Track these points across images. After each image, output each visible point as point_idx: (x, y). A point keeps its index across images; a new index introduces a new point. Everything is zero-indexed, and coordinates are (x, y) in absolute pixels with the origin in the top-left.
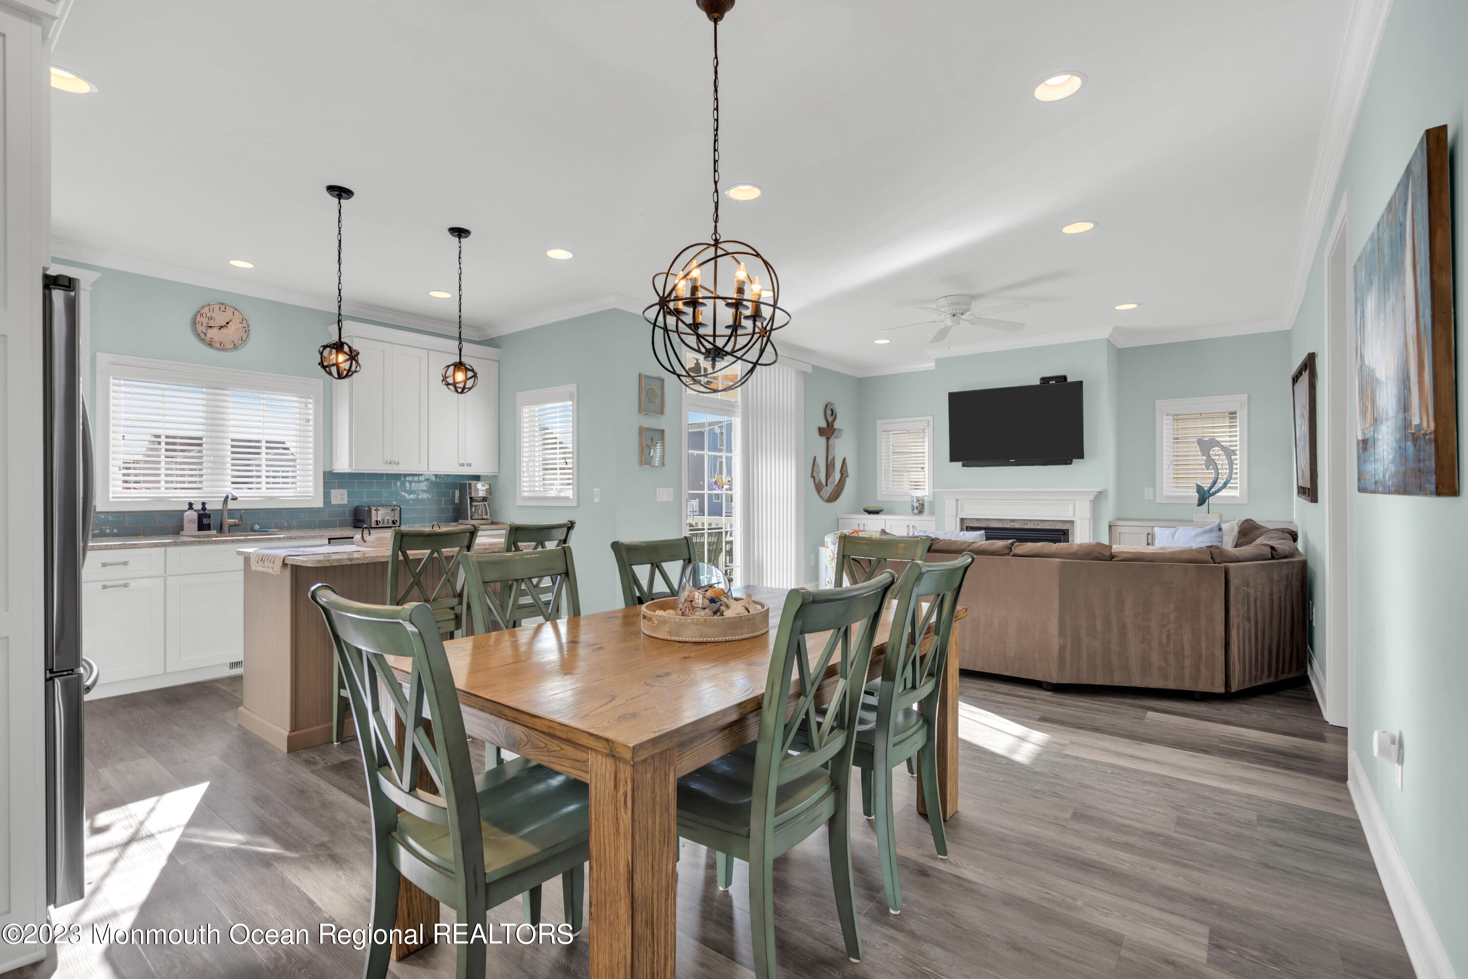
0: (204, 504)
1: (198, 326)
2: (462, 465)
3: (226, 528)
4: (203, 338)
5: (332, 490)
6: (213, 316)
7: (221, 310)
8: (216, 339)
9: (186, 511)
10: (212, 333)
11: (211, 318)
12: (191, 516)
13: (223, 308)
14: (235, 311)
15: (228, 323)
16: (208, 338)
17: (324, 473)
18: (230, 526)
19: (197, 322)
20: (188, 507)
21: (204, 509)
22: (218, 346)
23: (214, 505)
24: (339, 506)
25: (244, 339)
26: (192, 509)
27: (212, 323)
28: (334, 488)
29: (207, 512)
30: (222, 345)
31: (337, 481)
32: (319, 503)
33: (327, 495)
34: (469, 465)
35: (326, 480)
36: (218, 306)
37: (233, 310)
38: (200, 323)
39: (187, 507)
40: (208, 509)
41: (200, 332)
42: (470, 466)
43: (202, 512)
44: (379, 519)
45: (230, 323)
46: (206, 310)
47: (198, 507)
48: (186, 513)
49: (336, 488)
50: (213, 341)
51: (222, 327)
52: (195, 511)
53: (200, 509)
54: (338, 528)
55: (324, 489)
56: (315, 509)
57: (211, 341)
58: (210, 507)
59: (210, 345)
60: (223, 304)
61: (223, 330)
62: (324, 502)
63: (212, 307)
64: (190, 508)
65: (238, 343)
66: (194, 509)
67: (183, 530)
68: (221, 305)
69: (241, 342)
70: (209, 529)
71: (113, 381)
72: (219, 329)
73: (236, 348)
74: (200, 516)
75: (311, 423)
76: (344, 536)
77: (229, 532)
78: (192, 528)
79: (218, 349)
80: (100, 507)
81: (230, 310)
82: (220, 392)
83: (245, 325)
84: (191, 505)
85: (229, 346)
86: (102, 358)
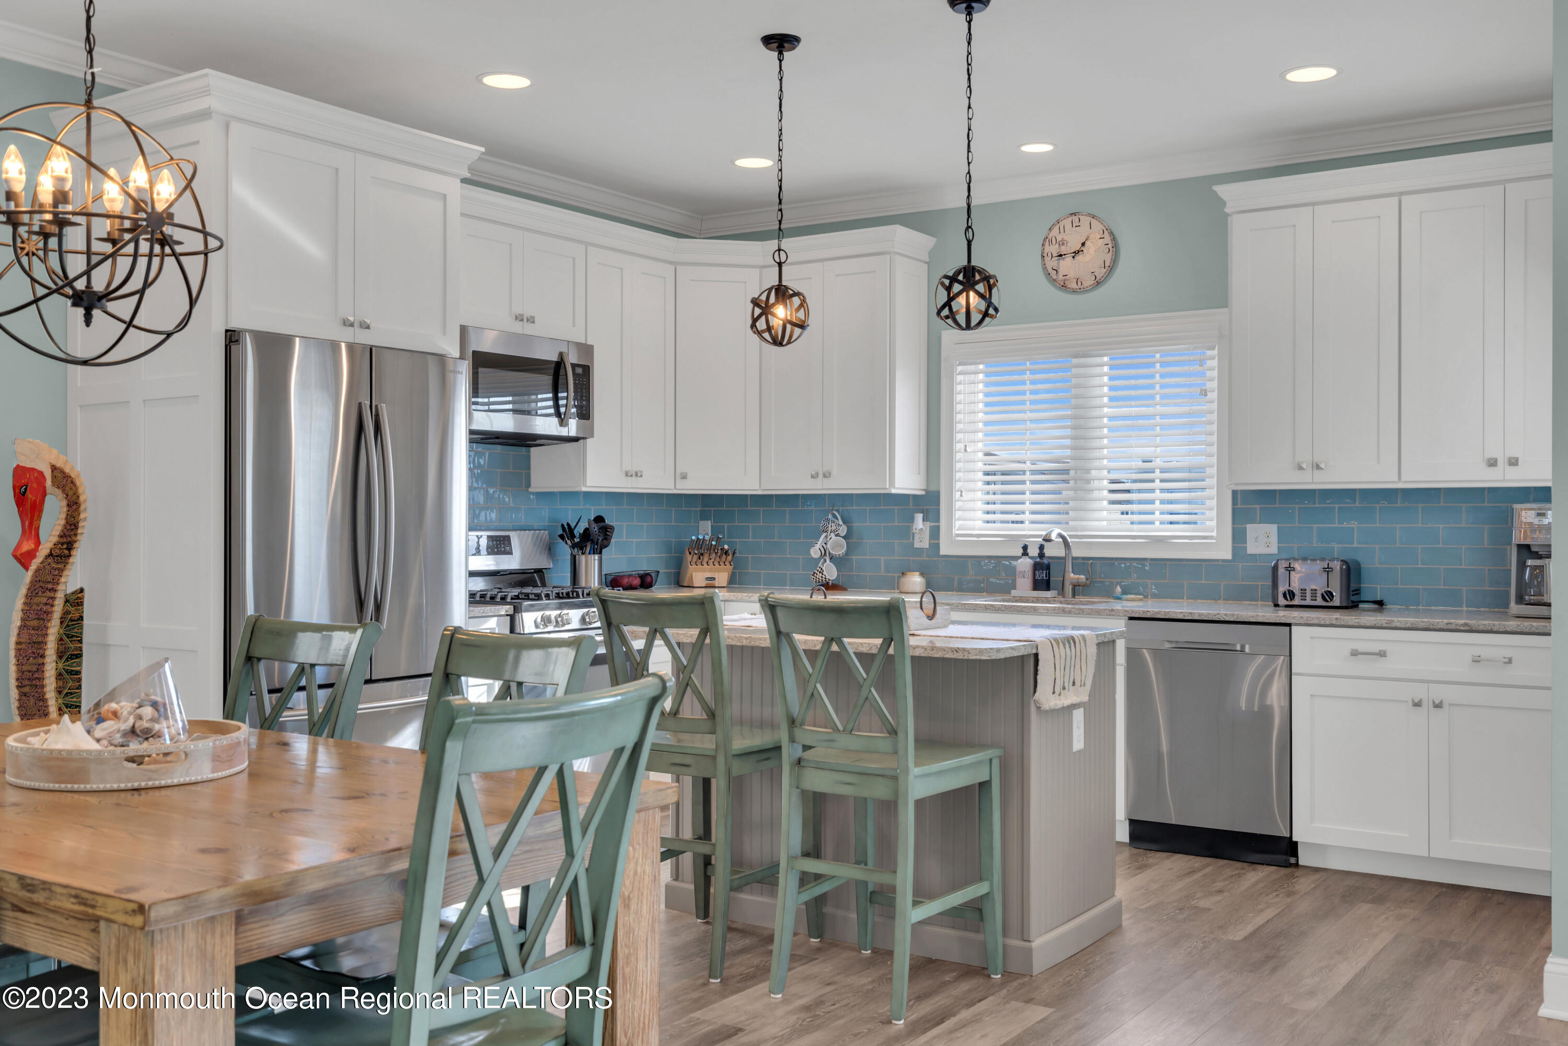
0: (1040, 546)
1: (1047, 259)
2: (1493, 463)
3: (1069, 589)
4: (1054, 277)
5: (1248, 526)
6: (1065, 238)
7: (1074, 226)
8: (1072, 275)
9: (1018, 557)
10: (1067, 266)
11: (1062, 243)
12: (1025, 565)
13: (1075, 219)
14: (1094, 222)
15: (1083, 244)
16: (1061, 277)
17: (1235, 490)
18: (1075, 586)
19: (1045, 255)
20: (1022, 551)
21: (1041, 555)
22: (1074, 286)
23: (1056, 549)
24: (1260, 557)
25: (1107, 265)
26: (1027, 555)
27: (1063, 250)
28: (1253, 521)
29: (1045, 561)
30: (1079, 284)
31: (1258, 507)
32: (1225, 553)
33: (1239, 537)
35: (1238, 505)
36: (1070, 219)
37: (1089, 219)
38: (1050, 255)
39: (1020, 551)
40: (1046, 555)
41: (1050, 271)
43: (1038, 560)
44: (1296, 586)
45: (1088, 243)
46: (1055, 230)
47: (1034, 551)
48: (1020, 560)
49: (1258, 522)
50: (1067, 280)
51: (1076, 253)
52: (1031, 558)
53: (1037, 555)
54: (1260, 603)
55: (1234, 522)
56: (1221, 563)
57: (1065, 280)
58: (1048, 552)
59: (1064, 287)
60: (1075, 214)
61: (1079, 257)
62: (1234, 549)
63: (1061, 224)
64: (1025, 553)
65: (1100, 273)
66: (1030, 555)
67: (1015, 588)
68: (1074, 217)
69: (1105, 270)
70: (1048, 588)
71: (960, 368)
72: (1073, 257)
73: (1098, 283)
74: (1037, 567)
75: (1213, 396)
76: (1148, 615)
77: (1074, 596)
78: (1024, 585)
79: (1074, 291)
80: (943, 551)
81: (1085, 220)
82: (1083, 360)
83: (1108, 239)
84: (1025, 548)
85: (1089, 282)
86: (948, 338)
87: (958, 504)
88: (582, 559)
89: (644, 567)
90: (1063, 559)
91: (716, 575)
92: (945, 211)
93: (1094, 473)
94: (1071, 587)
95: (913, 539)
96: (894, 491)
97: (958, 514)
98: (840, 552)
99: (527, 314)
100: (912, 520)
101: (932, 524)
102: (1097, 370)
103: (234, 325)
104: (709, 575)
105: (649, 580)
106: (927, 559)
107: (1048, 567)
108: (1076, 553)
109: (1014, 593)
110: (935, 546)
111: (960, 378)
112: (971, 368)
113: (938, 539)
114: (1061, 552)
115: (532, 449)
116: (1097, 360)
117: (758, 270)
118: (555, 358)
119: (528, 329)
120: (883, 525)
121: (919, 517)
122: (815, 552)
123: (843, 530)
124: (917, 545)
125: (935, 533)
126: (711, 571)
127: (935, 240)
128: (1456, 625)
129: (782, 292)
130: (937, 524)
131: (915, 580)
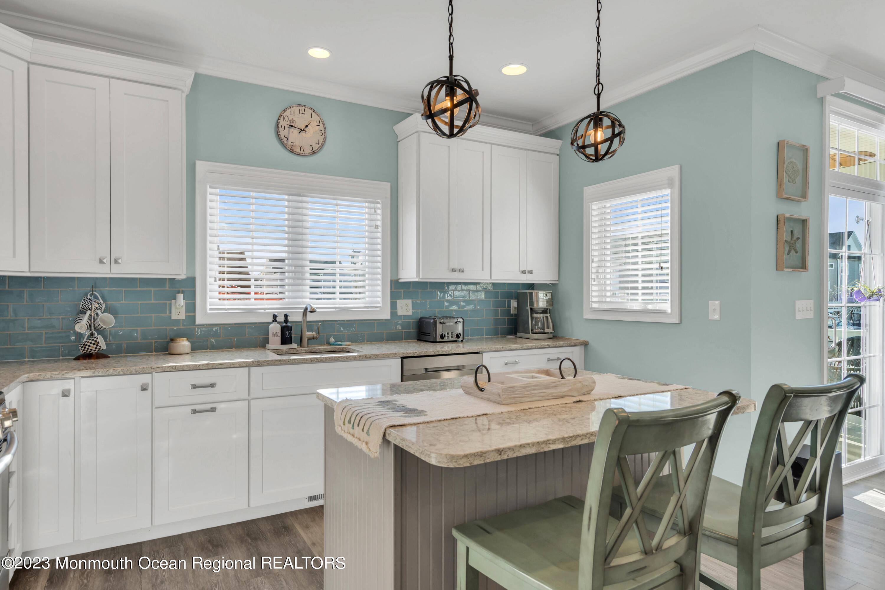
0: (286, 316)
1: (281, 130)
2: (524, 272)
3: (305, 340)
4: (285, 142)
5: (398, 301)
6: (294, 119)
7: (301, 113)
8: (297, 143)
9: (270, 323)
10: (294, 136)
11: (292, 122)
12: (275, 329)
13: (302, 109)
14: (313, 113)
15: (307, 126)
16: (290, 143)
17: (391, 281)
18: (309, 339)
19: (280, 126)
20: (273, 319)
21: (286, 321)
22: (298, 151)
23: (295, 317)
24: (404, 316)
25: (321, 142)
26: (276, 321)
28: (400, 298)
29: (289, 324)
30: (302, 150)
31: (402, 290)
32: (386, 315)
33: (394, 306)
34: (530, 272)
35: (393, 290)
36: (299, 108)
37: (311, 111)
38: (283, 127)
39: (271, 319)
40: (289, 321)
41: (282, 137)
42: (532, 273)
43: (284, 324)
44: (444, 332)
45: (309, 126)
46: (287, 113)
47: (281, 319)
48: (271, 326)
49: (402, 298)
50: (294, 146)
51: (302, 130)
52: (279, 323)
53: (283, 321)
54: (403, 341)
55: (391, 299)
56: (384, 321)
57: (292, 146)
58: (292, 318)
59: (291, 151)
60: (302, 106)
61: (303, 133)
62: (391, 313)
63: (293, 109)
65: (316, 147)
66: (278, 321)
67: (268, 343)
68: (301, 108)
69: (319, 146)
70: (291, 342)
71: (211, 190)
72: (300, 133)
73: (314, 153)
74: (283, 329)
75: (380, 229)
76: (416, 355)
77: (308, 345)
78: (275, 341)
79: (298, 154)
80: (200, 320)
81: (308, 112)
82: (300, 198)
83: (321, 127)
84: (275, 317)
85: (308, 150)
86: (201, 166)
94: (307, 339)
95: (170, 313)
97: (209, 294)
100: (175, 298)
101: (186, 301)
106: (183, 327)
107: (290, 328)
108: (310, 320)
109: (268, 348)
110: (192, 318)
111: (210, 197)
113: (194, 311)
120: (139, 302)
121: (181, 296)
124: (174, 317)
125: (191, 308)
128: (545, 345)
130: (194, 301)
131: (184, 344)
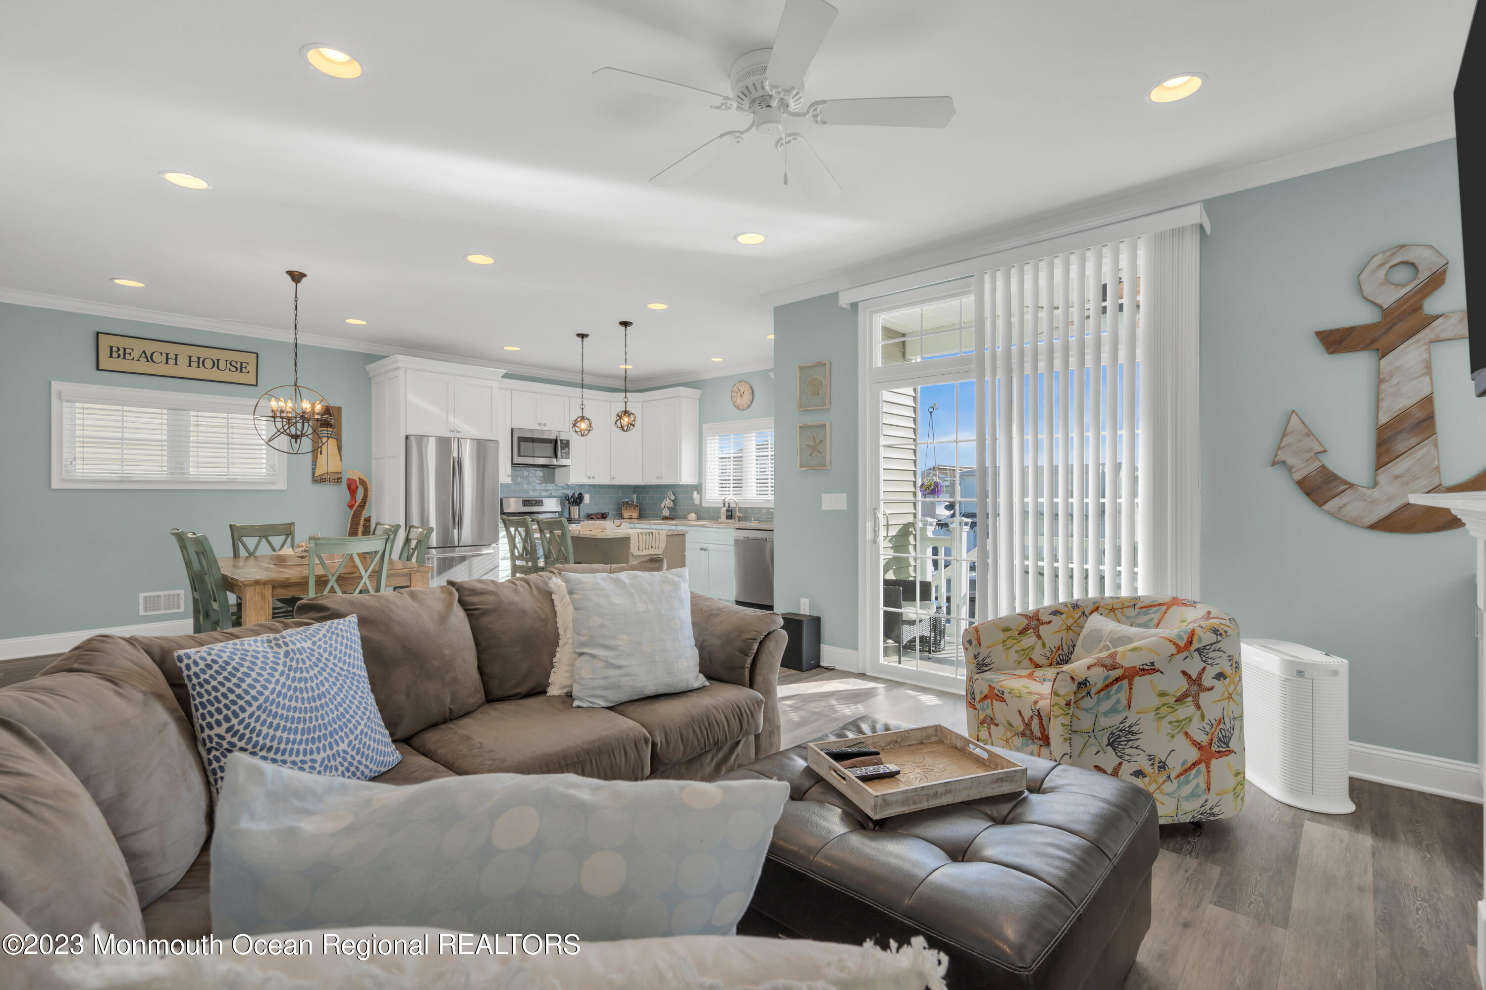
0: (729, 504)
1: (733, 398)
4: (735, 405)
6: (738, 390)
7: (740, 386)
8: (740, 404)
10: (739, 400)
11: (737, 392)
12: (724, 510)
13: (741, 383)
14: (746, 385)
16: (737, 404)
18: (739, 518)
19: (733, 396)
20: (723, 505)
21: (729, 507)
25: (751, 400)
27: (737, 395)
29: (731, 509)
30: (743, 407)
36: (739, 383)
40: (731, 507)
41: (734, 402)
45: (744, 392)
46: (735, 388)
47: (727, 505)
48: (722, 509)
51: (742, 395)
52: (726, 508)
57: (738, 406)
58: (732, 505)
59: (738, 408)
60: (740, 381)
61: (742, 397)
63: (737, 385)
64: (724, 506)
65: (749, 403)
67: (720, 518)
70: (731, 518)
71: (709, 438)
72: (740, 397)
73: (749, 406)
74: (727, 511)
76: (741, 528)
77: (739, 521)
78: (724, 516)
79: (741, 410)
80: (704, 505)
81: (744, 383)
82: (747, 435)
83: (750, 391)
84: (724, 504)
85: (746, 406)
86: (705, 426)
87: (708, 488)
88: (572, 508)
89: (603, 511)
90: (735, 508)
91: (633, 514)
92: (705, 380)
93: (749, 477)
94: (737, 519)
95: (694, 501)
96: (681, 483)
97: (708, 491)
98: (672, 505)
99: (543, 422)
100: (692, 494)
101: (700, 495)
102: (751, 438)
103: (408, 433)
104: (630, 514)
105: (605, 515)
106: (697, 508)
107: (731, 511)
108: (740, 506)
109: (720, 520)
110: (701, 503)
111: (709, 442)
112: (714, 438)
113: (701, 501)
114: (735, 506)
115: (556, 469)
116: (750, 435)
117: (641, 403)
118: (555, 438)
119: (544, 428)
120: (685, 496)
121: (695, 493)
122: (662, 505)
123: (673, 498)
124: (696, 503)
125: (701, 499)
126: (631, 512)
127: (700, 391)
129: (583, 418)
130: (702, 496)
131: (693, 516)
